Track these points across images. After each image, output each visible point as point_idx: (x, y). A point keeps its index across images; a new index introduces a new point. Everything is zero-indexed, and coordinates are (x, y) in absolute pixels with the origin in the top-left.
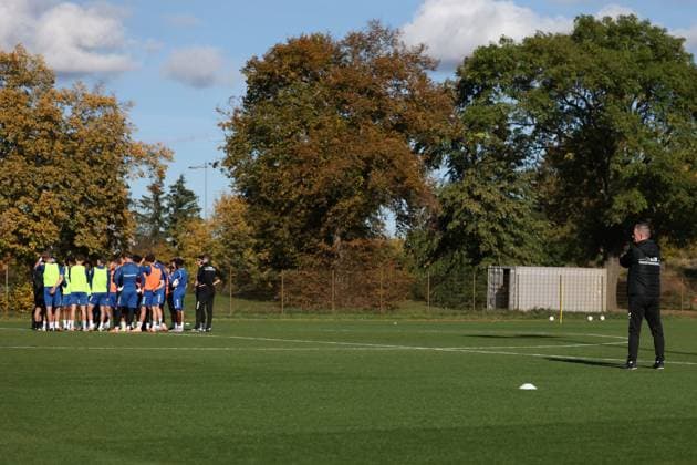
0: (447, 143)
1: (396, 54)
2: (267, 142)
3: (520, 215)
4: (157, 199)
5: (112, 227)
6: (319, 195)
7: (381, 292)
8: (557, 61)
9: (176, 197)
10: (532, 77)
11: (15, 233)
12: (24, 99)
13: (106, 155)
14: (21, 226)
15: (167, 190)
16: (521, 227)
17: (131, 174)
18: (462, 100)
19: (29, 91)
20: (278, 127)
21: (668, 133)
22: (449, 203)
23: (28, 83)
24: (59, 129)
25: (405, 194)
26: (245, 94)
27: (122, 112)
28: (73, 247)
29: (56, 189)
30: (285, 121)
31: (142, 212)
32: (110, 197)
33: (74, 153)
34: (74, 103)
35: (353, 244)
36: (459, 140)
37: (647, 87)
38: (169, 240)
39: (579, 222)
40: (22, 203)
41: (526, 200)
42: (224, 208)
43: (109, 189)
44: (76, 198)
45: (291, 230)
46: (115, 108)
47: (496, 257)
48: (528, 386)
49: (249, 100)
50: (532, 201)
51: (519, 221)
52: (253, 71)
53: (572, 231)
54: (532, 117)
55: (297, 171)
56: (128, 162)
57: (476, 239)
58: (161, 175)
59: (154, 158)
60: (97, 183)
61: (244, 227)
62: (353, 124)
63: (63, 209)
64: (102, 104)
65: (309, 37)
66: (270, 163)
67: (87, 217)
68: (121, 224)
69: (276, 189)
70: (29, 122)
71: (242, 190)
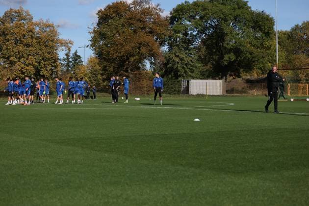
0: (167, 38)
1: (149, 7)
2: (105, 38)
3: (192, 62)
4: (68, 58)
5: (53, 68)
6: (123, 56)
7: (145, 89)
8: (204, 9)
9: (74, 57)
10: (196, 15)
11: (20, 70)
12: (23, 25)
13: (51, 43)
14: (22, 68)
15: (71, 55)
16: (193, 66)
17: (59, 50)
18: (172, 23)
19: (24, 22)
20: (109, 33)
21: (243, 33)
22: (168, 58)
23: (24, 19)
24: (34, 34)
25: (153, 55)
26: (97, 22)
27: (56, 29)
28: (40, 75)
29: (34, 55)
30: (111, 31)
31: (63, 63)
32: (52, 58)
33: (39, 43)
34: (40, 26)
35: (135, 72)
36: (171, 36)
37: (235, 18)
38: (72, 72)
39: (213, 64)
40: (22, 60)
41: (194, 57)
42: (91, 61)
43: (52, 55)
44: (41, 58)
45: (114, 68)
46: (53, 27)
47: (184, 77)
48: (197, 120)
49: (99, 24)
50: (196, 57)
51: (192, 64)
52: (100, 14)
53: (211, 67)
54: (196, 28)
55: (116, 48)
56: (58, 46)
57: (177, 71)
58: (69, 50)
59: (67, 44)
60: (48, 53)
61: (98, 67)
62: (135, 31)
63: (36, 62)
64: (49, 26)
65: (119, 2)
66: (107, 45)
67: (44, 65)
68: (56, 67)
69: (108, 54)
70: (25, 33)
71: (97, 54)
